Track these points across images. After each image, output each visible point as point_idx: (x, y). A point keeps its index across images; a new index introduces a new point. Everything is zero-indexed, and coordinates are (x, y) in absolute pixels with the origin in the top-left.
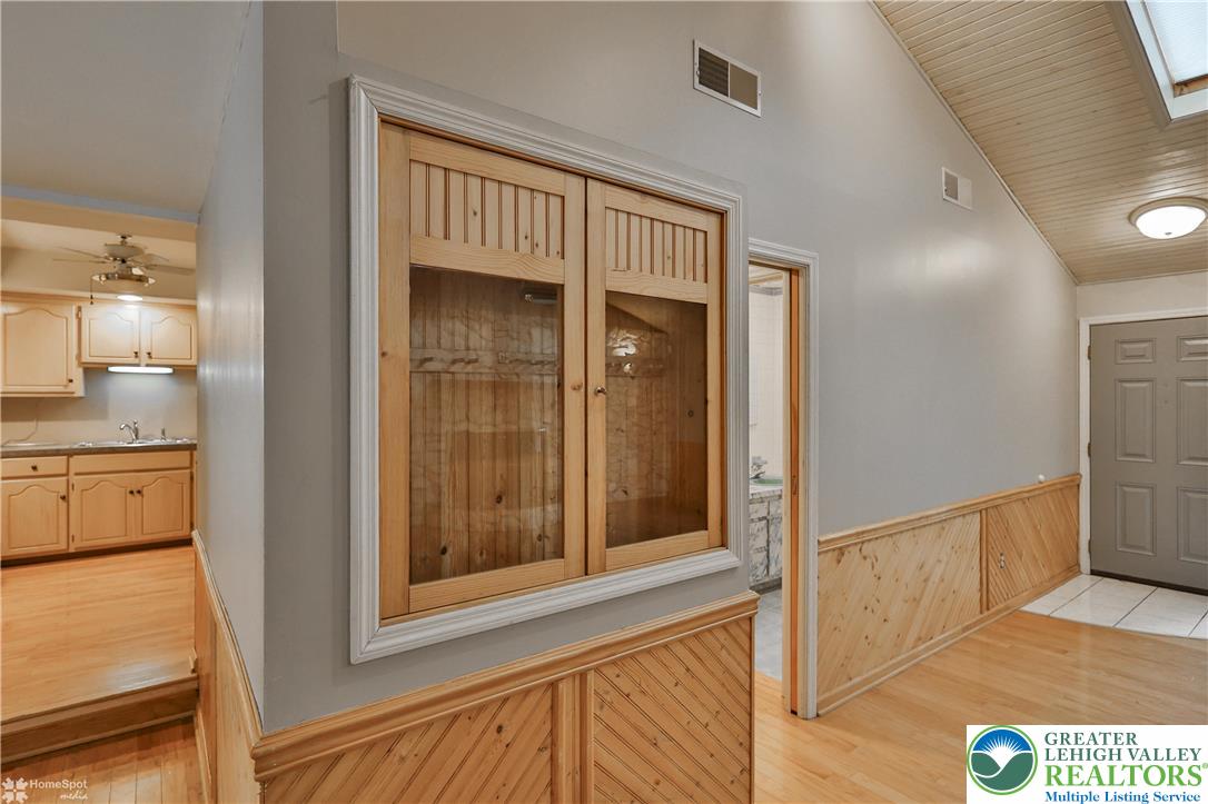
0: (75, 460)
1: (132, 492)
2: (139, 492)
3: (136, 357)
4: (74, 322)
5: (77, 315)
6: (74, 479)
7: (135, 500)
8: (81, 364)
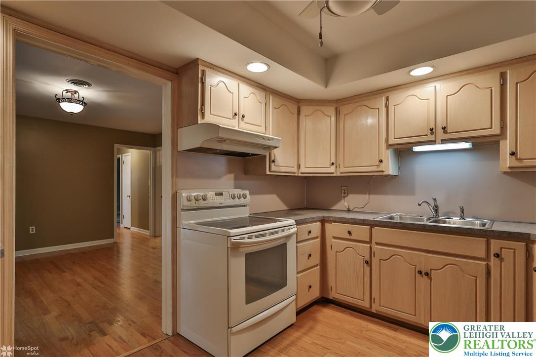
0: (376, 229)
1: (420, 272)
2: (427, 274)
3: (432, 133)
4: (384, 110)
5: (386, 104)
6: (376, 247)
7: (423, 281)
8: (389, 146)
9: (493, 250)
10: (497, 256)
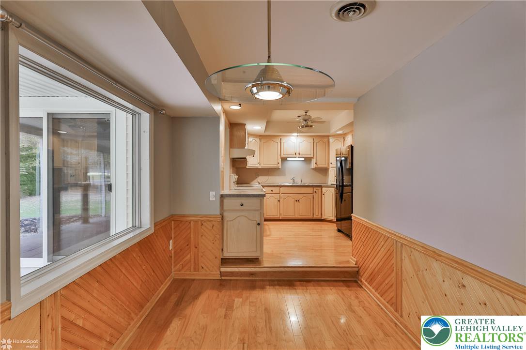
0: (281, 188)
1: (296, 201)
3: (295, 154)
4: (279, 144)
5: (280, 141)
6: (282, 195)
7: (297, 204)
8: (281, 157)
9: (314, 191)
10: (315, 192)
